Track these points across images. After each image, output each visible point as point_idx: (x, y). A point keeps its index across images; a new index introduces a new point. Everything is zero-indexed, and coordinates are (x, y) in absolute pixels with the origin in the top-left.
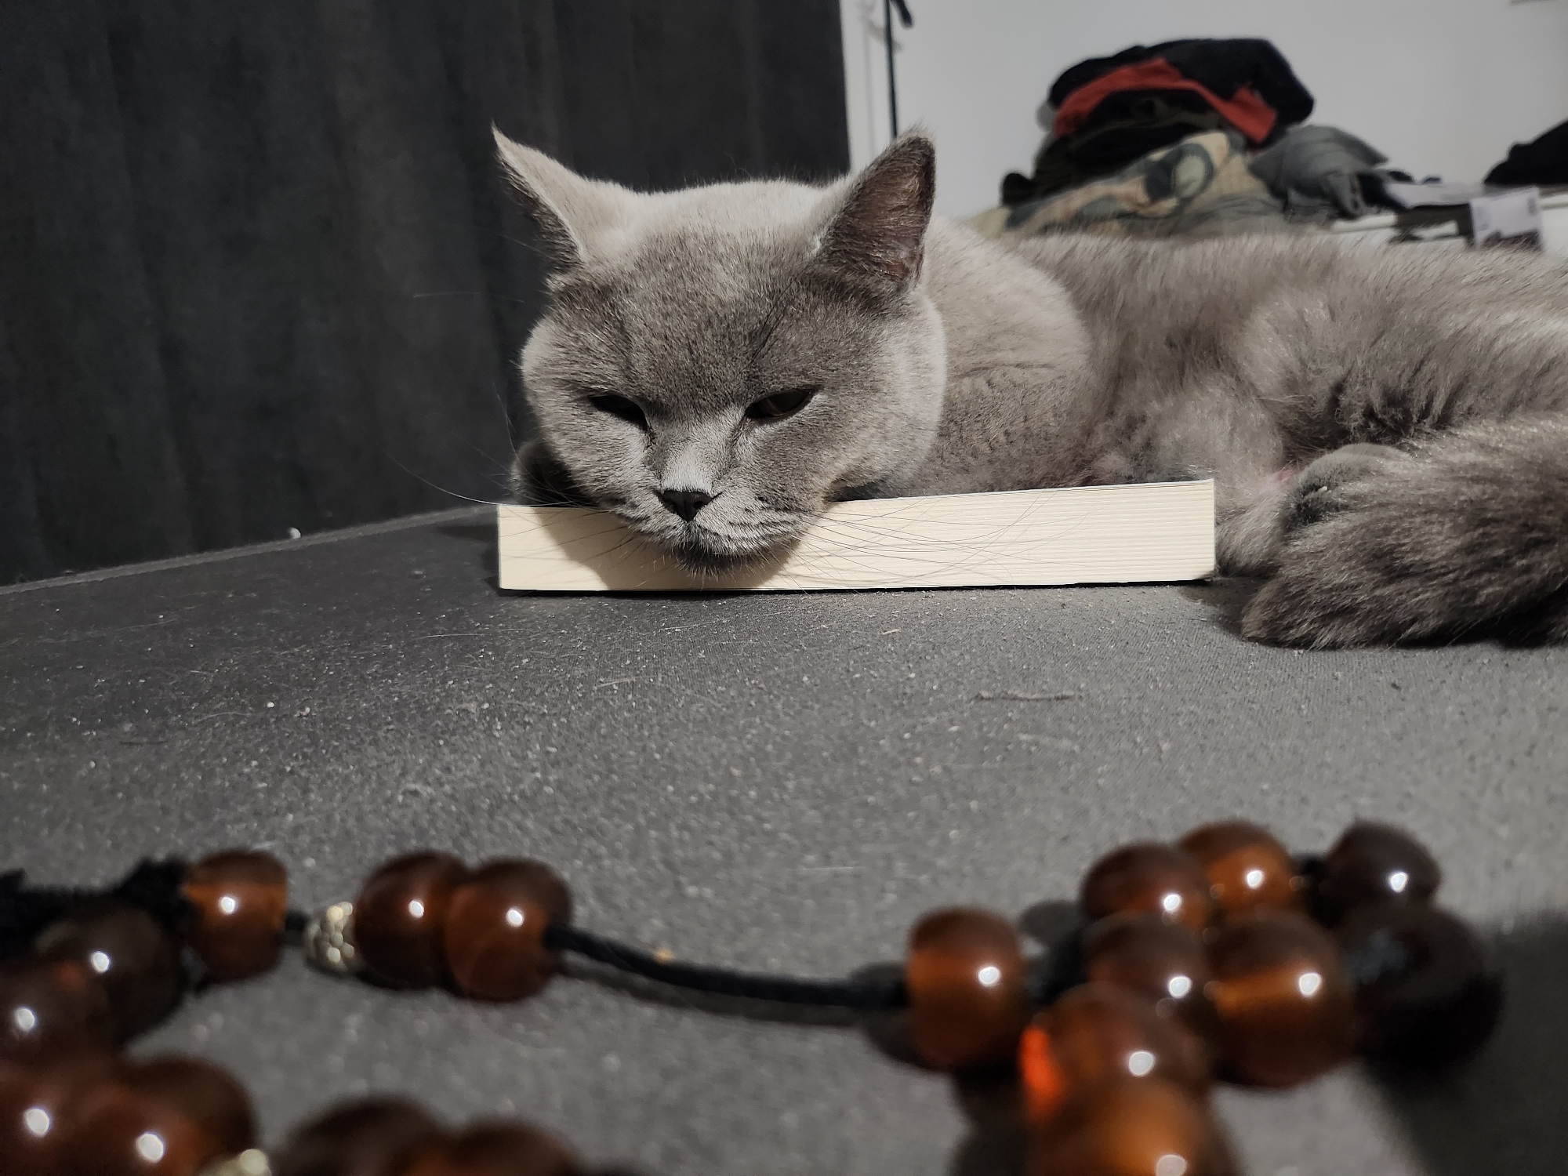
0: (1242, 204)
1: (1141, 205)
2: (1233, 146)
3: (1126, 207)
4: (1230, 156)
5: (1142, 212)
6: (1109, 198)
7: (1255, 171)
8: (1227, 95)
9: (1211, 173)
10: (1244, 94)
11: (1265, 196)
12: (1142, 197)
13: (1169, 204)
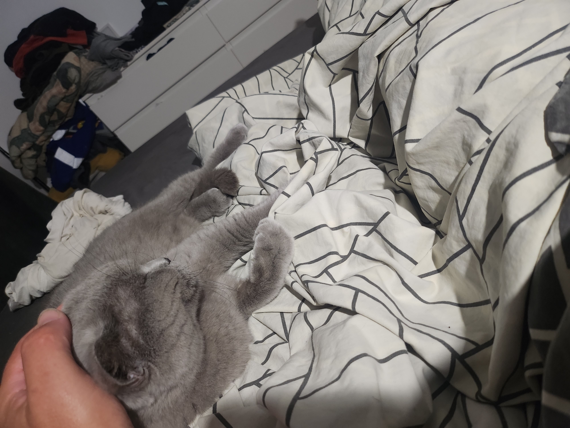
0: (95, 73)
1: (65, 93)
2: (78, 54)
3: (62, 96)
4: (80, 58)
5: (67, 94)
6: (54, 96)
7: (91, 59)
8: (65, 35)
9: (79, 69)
10: (70, 31)
11: (100, 66)
12: (64, 90)
13: (73, 87)
